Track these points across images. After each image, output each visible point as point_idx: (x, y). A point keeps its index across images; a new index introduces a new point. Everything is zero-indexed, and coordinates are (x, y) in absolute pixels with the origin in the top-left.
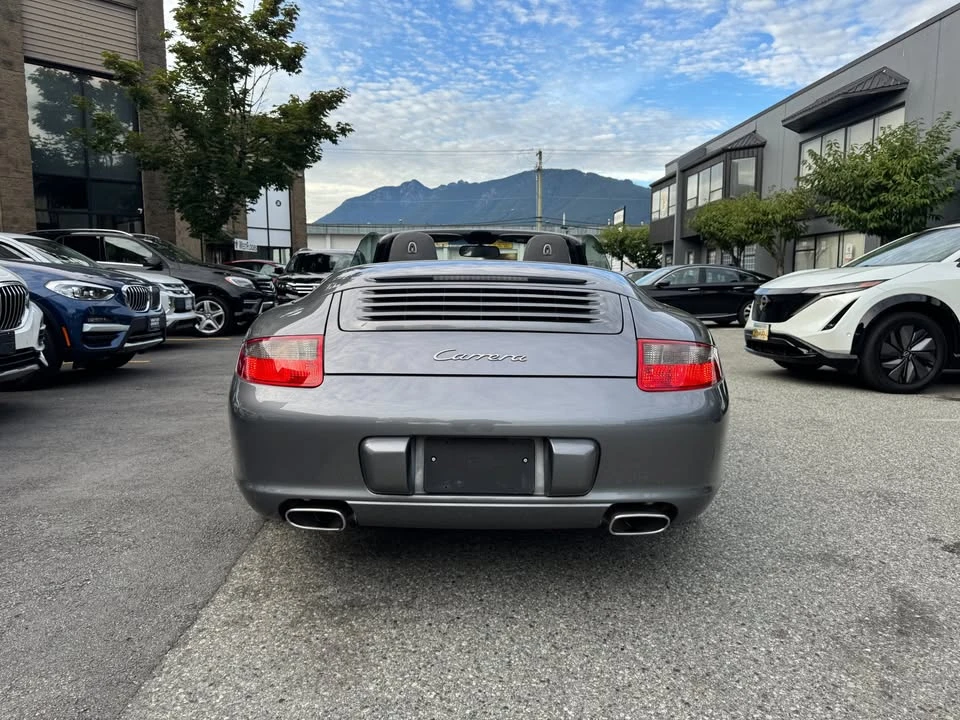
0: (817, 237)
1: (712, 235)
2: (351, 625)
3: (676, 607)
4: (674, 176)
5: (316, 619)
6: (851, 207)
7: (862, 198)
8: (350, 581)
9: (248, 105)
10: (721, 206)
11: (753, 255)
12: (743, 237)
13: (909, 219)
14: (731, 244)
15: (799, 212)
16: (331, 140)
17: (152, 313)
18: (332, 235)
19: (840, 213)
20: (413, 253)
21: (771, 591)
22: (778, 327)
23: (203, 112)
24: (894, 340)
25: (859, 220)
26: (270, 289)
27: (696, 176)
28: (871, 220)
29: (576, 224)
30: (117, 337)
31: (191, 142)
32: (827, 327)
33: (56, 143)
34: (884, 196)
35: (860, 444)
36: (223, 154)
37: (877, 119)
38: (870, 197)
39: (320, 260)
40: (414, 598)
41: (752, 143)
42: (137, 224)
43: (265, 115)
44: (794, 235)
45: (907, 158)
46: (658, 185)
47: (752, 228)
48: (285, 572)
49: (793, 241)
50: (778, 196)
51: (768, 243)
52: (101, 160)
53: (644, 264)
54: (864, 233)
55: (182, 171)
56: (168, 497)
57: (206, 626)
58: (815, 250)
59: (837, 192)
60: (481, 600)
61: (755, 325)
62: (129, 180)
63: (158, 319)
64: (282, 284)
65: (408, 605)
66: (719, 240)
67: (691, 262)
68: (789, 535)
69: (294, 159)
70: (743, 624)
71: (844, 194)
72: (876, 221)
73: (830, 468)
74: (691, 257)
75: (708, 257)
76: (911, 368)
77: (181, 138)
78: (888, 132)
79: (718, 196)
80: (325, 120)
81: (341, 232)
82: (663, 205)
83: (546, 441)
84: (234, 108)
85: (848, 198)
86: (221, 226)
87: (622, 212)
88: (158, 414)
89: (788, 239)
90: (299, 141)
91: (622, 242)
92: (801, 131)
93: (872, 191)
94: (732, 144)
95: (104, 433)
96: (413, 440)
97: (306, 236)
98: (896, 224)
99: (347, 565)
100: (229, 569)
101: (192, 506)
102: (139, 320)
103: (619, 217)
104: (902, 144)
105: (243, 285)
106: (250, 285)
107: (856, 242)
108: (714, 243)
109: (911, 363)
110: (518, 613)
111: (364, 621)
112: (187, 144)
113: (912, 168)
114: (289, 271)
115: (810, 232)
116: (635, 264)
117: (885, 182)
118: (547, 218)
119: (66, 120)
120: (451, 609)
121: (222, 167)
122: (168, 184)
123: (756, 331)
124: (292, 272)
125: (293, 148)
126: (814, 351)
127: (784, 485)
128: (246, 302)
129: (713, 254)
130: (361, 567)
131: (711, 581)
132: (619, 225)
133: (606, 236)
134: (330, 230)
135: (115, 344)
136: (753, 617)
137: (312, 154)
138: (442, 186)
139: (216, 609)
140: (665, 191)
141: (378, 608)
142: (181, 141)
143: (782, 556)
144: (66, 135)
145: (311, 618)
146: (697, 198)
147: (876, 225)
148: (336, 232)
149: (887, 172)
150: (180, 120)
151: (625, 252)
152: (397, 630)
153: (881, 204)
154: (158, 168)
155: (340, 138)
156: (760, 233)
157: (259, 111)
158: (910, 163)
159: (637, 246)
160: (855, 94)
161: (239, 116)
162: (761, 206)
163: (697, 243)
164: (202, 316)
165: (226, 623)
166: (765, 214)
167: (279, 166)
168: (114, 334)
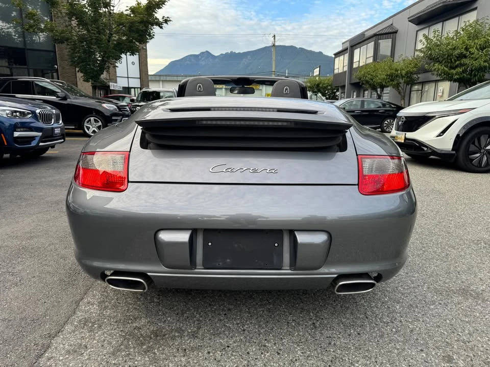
0: (423, 83)
1: (367, 82)
2: (154, 353)
3: (374, 335)
4: (347, 49)
5: (131, 348)
6: (445, 66)
7: (452, 61)
8: (157, 314)
9: (112, 6)
10: (372, 66)
11: (387, 93)
12: (384, 83)
13: (477, 74)
14: (377, 87)
15: (415, 69)
16: (159, 26)
17: (56, 125)
18: (163, 81)
19: (439, 70)
20: (200, 91)
21: (435, 320)
22: (410, 135)
23: (87, 10)
24: (476, 143)
25: (449, 74)
26: (127, 111)
27: (359, 49)
28: (456, 74)
29: (294, 75)
30: (35, 139)
31: (81, 27)
32: (439, 135)
33: (8, 29)
34: (464, 61)
35: (464, 206)
36: (99, 34)
37: (460, 17)
38: (455, 61)
39: (154, 95)
40: (199, 328)
41: (391, 31)
42: (55, 74)
43: (122, 12)
44: (411, 82)
45: (478, 39)
46: (338, 55)
47: (389, 78)
48: (115, 306)
49: (410, 85)
50: (404, 60)
51: (397, 87)
52: (34, 38)
53: (329, 97)
54: (451, 81)
55: (77, 44)
56: (50, 245)
57: (54, 355)
58: (422, 90)
59: (438, 58)
60: (244, 330)
61: (397, 134)
62: (49, 49)
63: (59, 129)
64: (134, 108)
65: (194, 335)
66: (370, 85)
67: (355, 97)
68: (437, 274)
69: (139, 38)
70: (422, 350)
71: (442, 59)
72: (458, 75)
73: (451, 224)
74: (355, 94)
75: (364, 94)
76: (485, 158)
77: (75, 25)
78: (467, 24)
79: (371, 60)
80: (156, 15)
81: (168, 79)
82: (341, 65)
83: (292, 233)
84: (105, 7)
85: (444, 61)
86: (100, 75)
87: (319, 68)
88: (56, 186)
89: (408, 84)
90: (141, 27)
91: (318, 85)
92: (418, 24)
93: (457, 57)
94: (379, 31)
95: (21, 199)
96: (194, 232)
97: (148, 81)
98: (469, 76)
99: (156, 300)
100: (77, 303)
101: (63, 252)
102: (47, 129)
103: (316, 72)
104: (475, 31)
105: (112, 109)
106: (115, 109)
107: (445, 86)
108: (368, 86)
109: (485, 156)
110: (268, 342)
111: (163, 349)
112: (79, 28)
113: (480, 45)
114: (138, 101)
115: (420, 80)
116: (325, 98)
117: (465, 52)
118: (278, 72)
119: (13, 15)
120: (223, 339)
121: (99, 42)
122: (69, 52)
123: (397, 137)
124: (140, 102)
125: (138, 31)
126: (430, 149)
127: (426, 235)
128: (113, 118)
129: (366, 92)
130: (165, 301)
131: (394, 311)
132: (316, 76)
133: (310, 82)
134: (162, 78)
135: (33, 144)
136: (427, 343)
137: (149, 35)
138: (222, 54)
139: (63, 339)
141: (173, 338)
142: (75, 27)
143: (437, 291)
144: (13, 24)
145: (127, 347)
146: (359, 61)
147: (458, 77)
148: (165, 79)
149: (467, 47)
150: (74, 14)
151: (319, 91)
152: (186, 358)
153: (461, 65)
154: (64, 43)
155: (164, 25)
156: (393, 81)
157: (119, 10)
158: (479, 42)
159: (326, 88)
160: (450, 3)
161: (108, 13)
162: (395, 66)
163: (359, 87)
164: (90, 126)
165: (68, 352)
166: (397, 70)
167: (131, 41)
168: (33, 138)
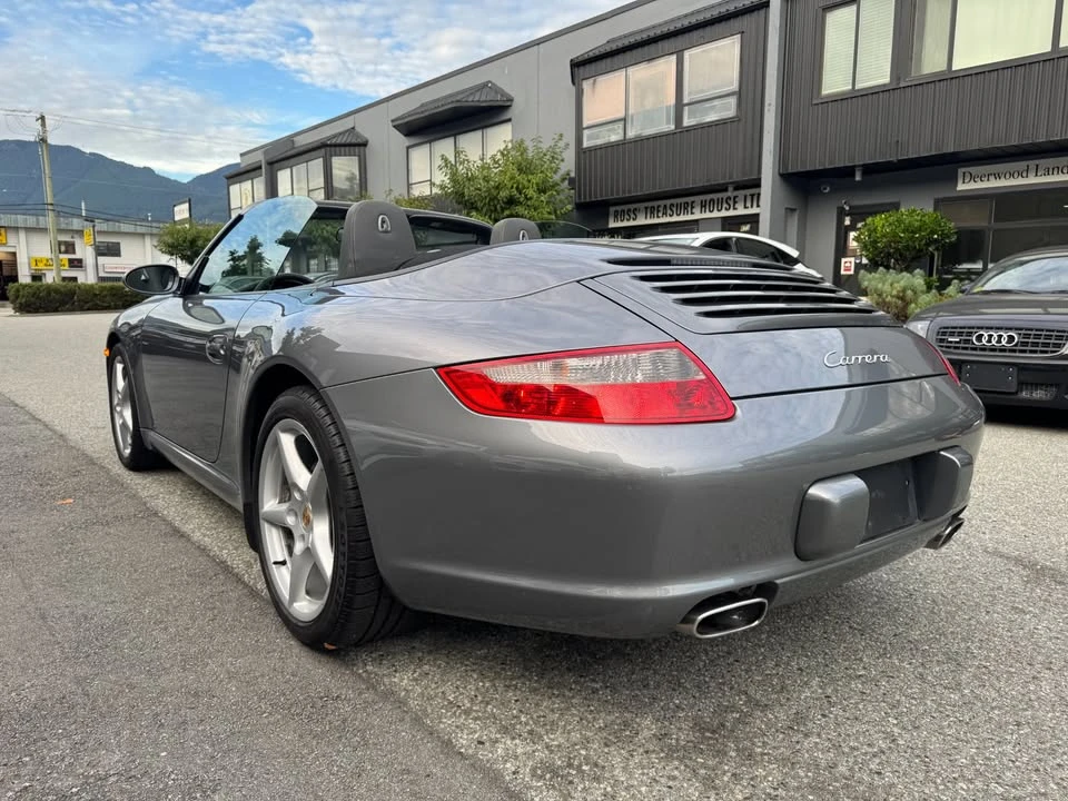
4: (260, 167)
20: (386, 232)
27: (289, 171)
37: (485, 131)
46: (234, 178)
79: (320, 195)
82: (245, 200)
87: (187, 205)
92: (409, 135)
103: (181, 211)
117: (517, 195)
118: (61, 206)
132: (183, 221)
140: (247, 185)
149: (518, 186)
160: (467, 103)
